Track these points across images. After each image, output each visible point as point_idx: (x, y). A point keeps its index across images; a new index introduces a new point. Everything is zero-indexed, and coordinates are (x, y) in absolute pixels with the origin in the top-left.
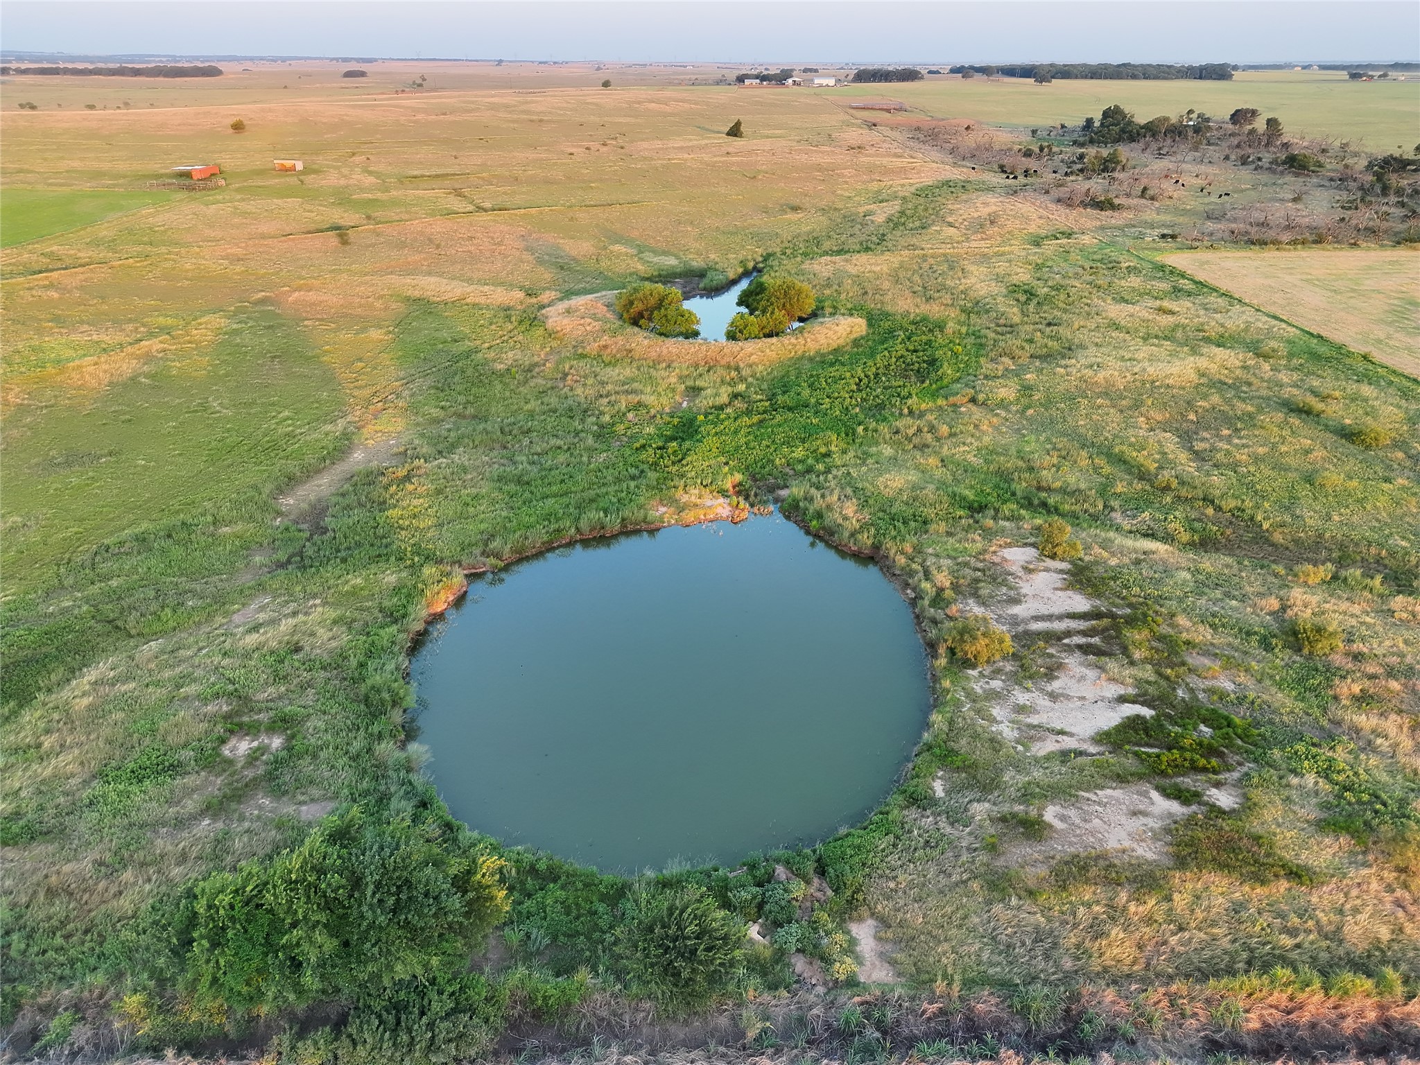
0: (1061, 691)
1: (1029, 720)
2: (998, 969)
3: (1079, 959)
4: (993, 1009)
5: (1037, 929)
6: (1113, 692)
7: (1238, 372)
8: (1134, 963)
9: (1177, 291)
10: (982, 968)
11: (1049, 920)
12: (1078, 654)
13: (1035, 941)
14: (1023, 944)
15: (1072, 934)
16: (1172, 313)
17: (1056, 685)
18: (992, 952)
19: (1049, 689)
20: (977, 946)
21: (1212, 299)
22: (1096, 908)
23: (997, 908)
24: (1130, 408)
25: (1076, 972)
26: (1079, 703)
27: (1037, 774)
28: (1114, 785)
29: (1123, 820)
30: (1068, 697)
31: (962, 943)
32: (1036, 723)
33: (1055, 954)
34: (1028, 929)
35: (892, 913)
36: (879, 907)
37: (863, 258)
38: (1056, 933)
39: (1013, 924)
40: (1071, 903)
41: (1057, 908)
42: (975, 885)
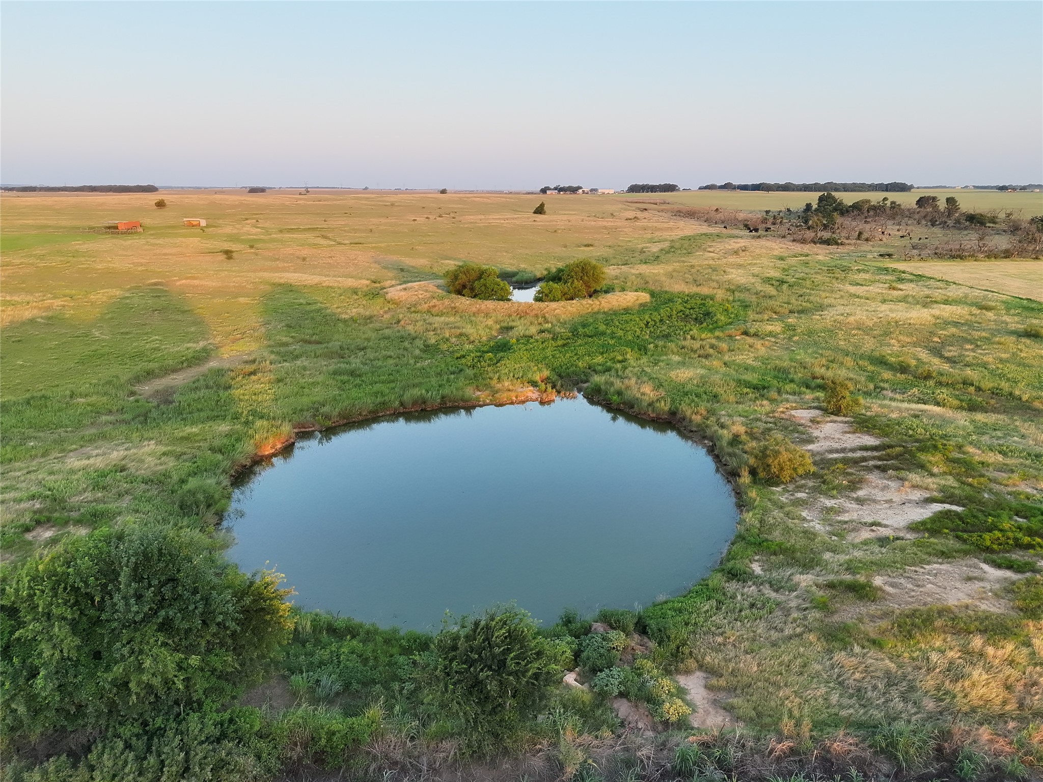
0: (866, 497)
1: (839, 518)
2: (851, 711)
3: (942, 700)
4: (853, 748)
5: (888, 673)
6: (919, 496)
7: (967, 317)
8: (1005, 703)
9: (900, 280)
10: (833, 711)
11: (900, 666)
12: (876, 472)
13: (889, 685)
14: (875, 688)
15: (929, 677)
16: (901, 290)
17: (861, 493)
18: (841, 696)
19: (855, 496)
20: (823, 690)
21: (932, 282)
22: (951, 654)
23: (840, 656)
24: (881, 335)
25: (941, 713)
26: (887, 505)
27: (858, 554)
28: (940, 560)
29: (958, 585)
30: (875, 501)
31: (806, 688)
32: (846, 519)
33: (914, 696)
34: (878, 674)
35: (723, 664)
36: (708, 659)
37: (644, 267)
38: (910, 677)
39: (860, 669)
40: (920, 650)
41: (906, 655)
42: (812, 637)
